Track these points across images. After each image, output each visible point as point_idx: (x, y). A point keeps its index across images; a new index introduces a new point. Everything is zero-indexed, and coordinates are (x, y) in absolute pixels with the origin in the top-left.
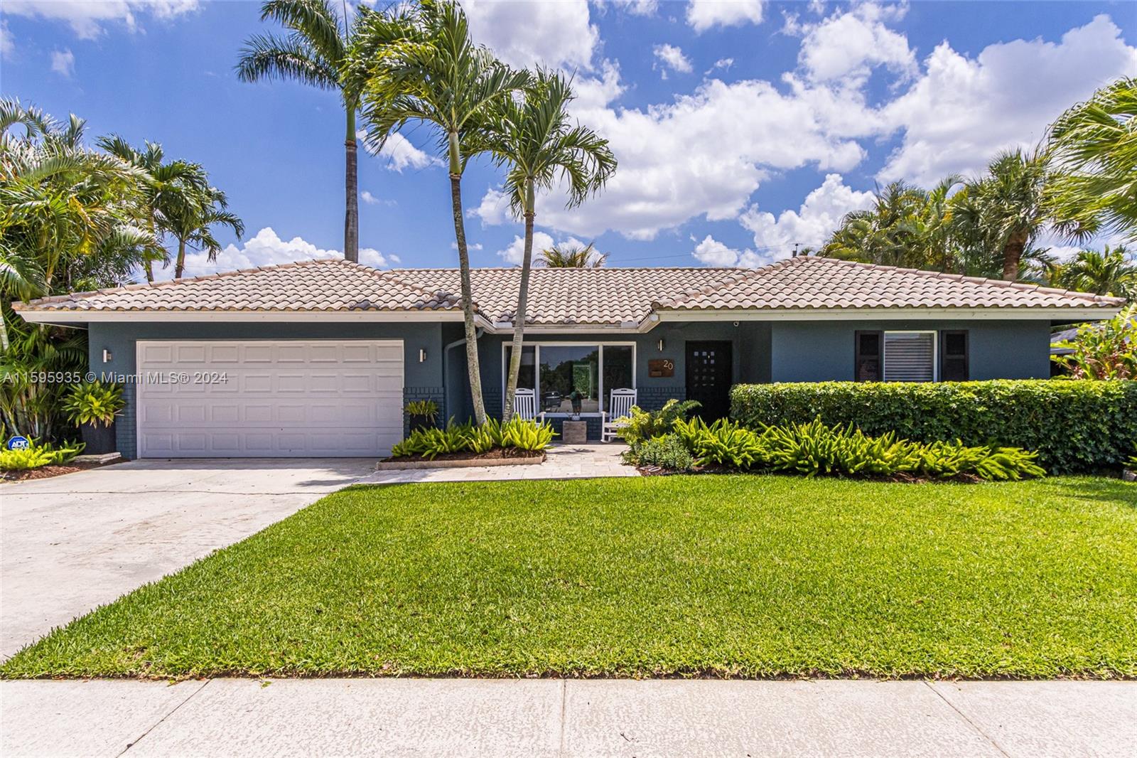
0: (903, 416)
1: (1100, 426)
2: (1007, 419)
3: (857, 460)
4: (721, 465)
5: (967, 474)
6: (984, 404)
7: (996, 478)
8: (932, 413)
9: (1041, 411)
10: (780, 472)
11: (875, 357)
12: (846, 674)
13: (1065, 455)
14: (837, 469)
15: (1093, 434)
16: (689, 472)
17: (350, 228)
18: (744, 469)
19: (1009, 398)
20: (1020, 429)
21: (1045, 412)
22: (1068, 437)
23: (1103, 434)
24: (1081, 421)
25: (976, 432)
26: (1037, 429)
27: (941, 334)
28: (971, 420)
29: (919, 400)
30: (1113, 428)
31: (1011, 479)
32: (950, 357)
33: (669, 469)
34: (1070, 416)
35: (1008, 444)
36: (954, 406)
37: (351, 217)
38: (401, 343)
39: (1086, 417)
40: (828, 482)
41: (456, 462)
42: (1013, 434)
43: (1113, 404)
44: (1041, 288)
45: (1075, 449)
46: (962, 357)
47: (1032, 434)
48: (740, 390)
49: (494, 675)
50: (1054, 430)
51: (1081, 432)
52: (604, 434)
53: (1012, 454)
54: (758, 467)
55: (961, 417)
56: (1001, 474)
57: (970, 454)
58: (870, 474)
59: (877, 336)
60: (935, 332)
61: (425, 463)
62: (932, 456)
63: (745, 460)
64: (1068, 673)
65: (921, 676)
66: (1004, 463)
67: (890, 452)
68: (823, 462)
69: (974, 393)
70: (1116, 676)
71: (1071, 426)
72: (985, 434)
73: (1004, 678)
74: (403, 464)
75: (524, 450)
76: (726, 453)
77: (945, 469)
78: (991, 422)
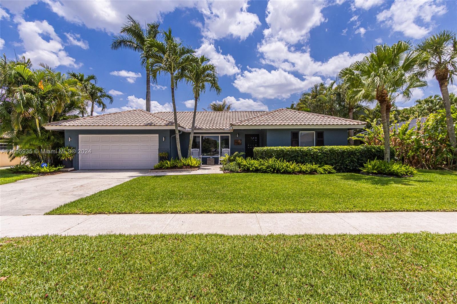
0: (298, 156)
1: (354, 159)
2: (327, 157)
3: (283, 168)
4: (247, 170)
5: (313, 172)
6: (321, 153)
7: (321, 173)
8: (306, 155)
9: (337, 155)
10: (262, 172)
11: (297, 139)
13: (344, 167)
14: (277, 171)
15: (352, 161)
16: (237, 172)
17: (148, 97)
18: (252, 171)
19: (327, 151)
20: (331, 160)
21: (338, 155)
22: (345, 162)
23: (355, 161)
24: (348, 157)
25: (318, 160)
26: (335, 160)
28: (317, 157)
29: (302, 152)
30: (358, 159)
31: (325, 173)
32: (318, 139)
33: (232, 171)
34: (345, 156)
35: (327, 164)
36: (312, 153)
37: (148, 93)
38: (158, 135)
39: (349, 156)
40: (275, 175)
41: (172, 170)
42: (329, 161)
43: (358, 152)
44: (345, 119)
45: (347, 165)
46: (322, 139)
47: (334, 161)
48: (256, 149)
49: (161, 213)
50: (341, 160)
51: (348, 161)
52: (219, 162)
53: (327, 167)
54: (257, 171)
55: (314, 156)
56: (322, 172)
57: (314, 167)
58: (286, 172)
59: (297, 133)
60: (315, 132)
61: (163, 170)
62: (304, 168)
63: (253, 169)
65: (255, 212)
66: (324, 169)
67: (293, 166)
68: (274, 169)
69: (318, 150)
70: (298, 212)
71: (345, 159)
72: (321, 161)
73: (273, 213)
74: (157, 171)
75: (192, 166)
76: (248, 167)
77: (307, 171)
78: (322, 158)
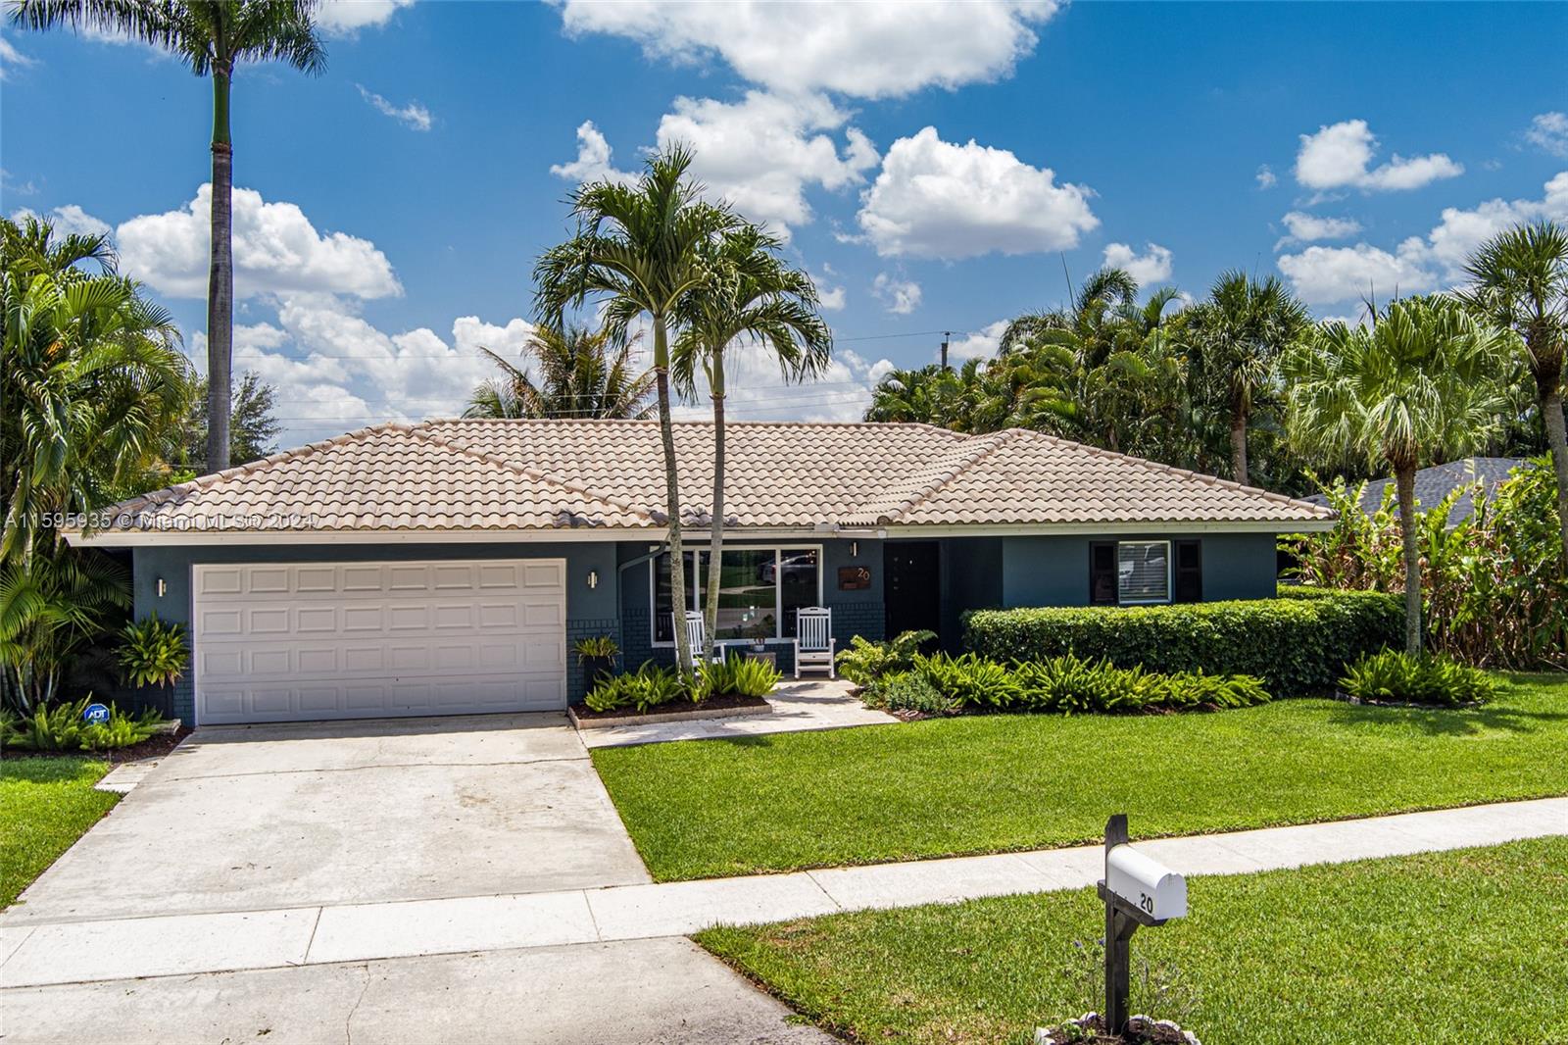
0: (1149, 647)
1: (1316, 648)
2: (1239, 646)
3: (1111, 697)
4: (977, 705)
5: (1206, 705)
6: (1219, 631)
7: (1231, 706)
8: (1174, 642)
9: (1267, 636)
10: (1037, 711)
11: (1110, 573)
12: (1160, 837)
13: (1287, 678)
14: (1093, 704)
15: (1312, 657)
16: (948, 715)
18: (1003, 710)
19: (1239, 625)
20: (1250, 655)
21: (1271, 637)
22: (1290, 660)
23: (1320, 655)
24: (1301, 644)
25: (1213, 660)
26: (1263, 654)
27: (1175, 544)
28: (1208, 648)
29: (1161, 629)
30: (1327, 649)
31: (1243, 705)
32: (1183, 570)
33: (928, 712)
34: (1291, 640)
35: (1240, 671)
36: (1194, 634)
38: (564, 560)
39: (1305, 640)
40: (1089, 718)
42: (1244, 660)
45: (1296, 672)
46: (1195, 570)
47: (1260, 660)
48: (982, 618)
50: (1278, 655)
51: (1301, 655)
52: (797, 667)
53: (1244, 682)
54: (1016, 706)
55: (1199, 645)
56: (1235, 702)
57: (1209, 683)
58: (1125, 708)
60: (1168, 542)
62: (1176, 686)
63: (1002, 699)
64: (1269, 826)
65: (1197, 834)
66: (1237, 691)
67: (1139, 684)
68: (1080, 697)
69: (1210, 620)
71: (1292, 650)
72: (1220, 661)
76: (982, 692)
77: (1189, 700)
78: (1225, 649)
